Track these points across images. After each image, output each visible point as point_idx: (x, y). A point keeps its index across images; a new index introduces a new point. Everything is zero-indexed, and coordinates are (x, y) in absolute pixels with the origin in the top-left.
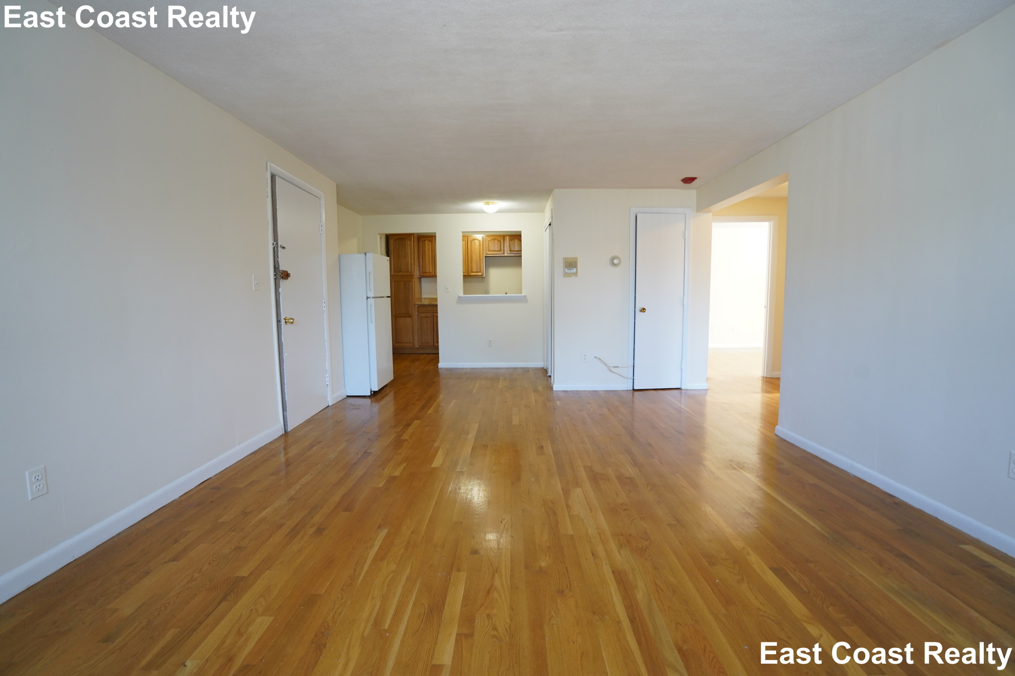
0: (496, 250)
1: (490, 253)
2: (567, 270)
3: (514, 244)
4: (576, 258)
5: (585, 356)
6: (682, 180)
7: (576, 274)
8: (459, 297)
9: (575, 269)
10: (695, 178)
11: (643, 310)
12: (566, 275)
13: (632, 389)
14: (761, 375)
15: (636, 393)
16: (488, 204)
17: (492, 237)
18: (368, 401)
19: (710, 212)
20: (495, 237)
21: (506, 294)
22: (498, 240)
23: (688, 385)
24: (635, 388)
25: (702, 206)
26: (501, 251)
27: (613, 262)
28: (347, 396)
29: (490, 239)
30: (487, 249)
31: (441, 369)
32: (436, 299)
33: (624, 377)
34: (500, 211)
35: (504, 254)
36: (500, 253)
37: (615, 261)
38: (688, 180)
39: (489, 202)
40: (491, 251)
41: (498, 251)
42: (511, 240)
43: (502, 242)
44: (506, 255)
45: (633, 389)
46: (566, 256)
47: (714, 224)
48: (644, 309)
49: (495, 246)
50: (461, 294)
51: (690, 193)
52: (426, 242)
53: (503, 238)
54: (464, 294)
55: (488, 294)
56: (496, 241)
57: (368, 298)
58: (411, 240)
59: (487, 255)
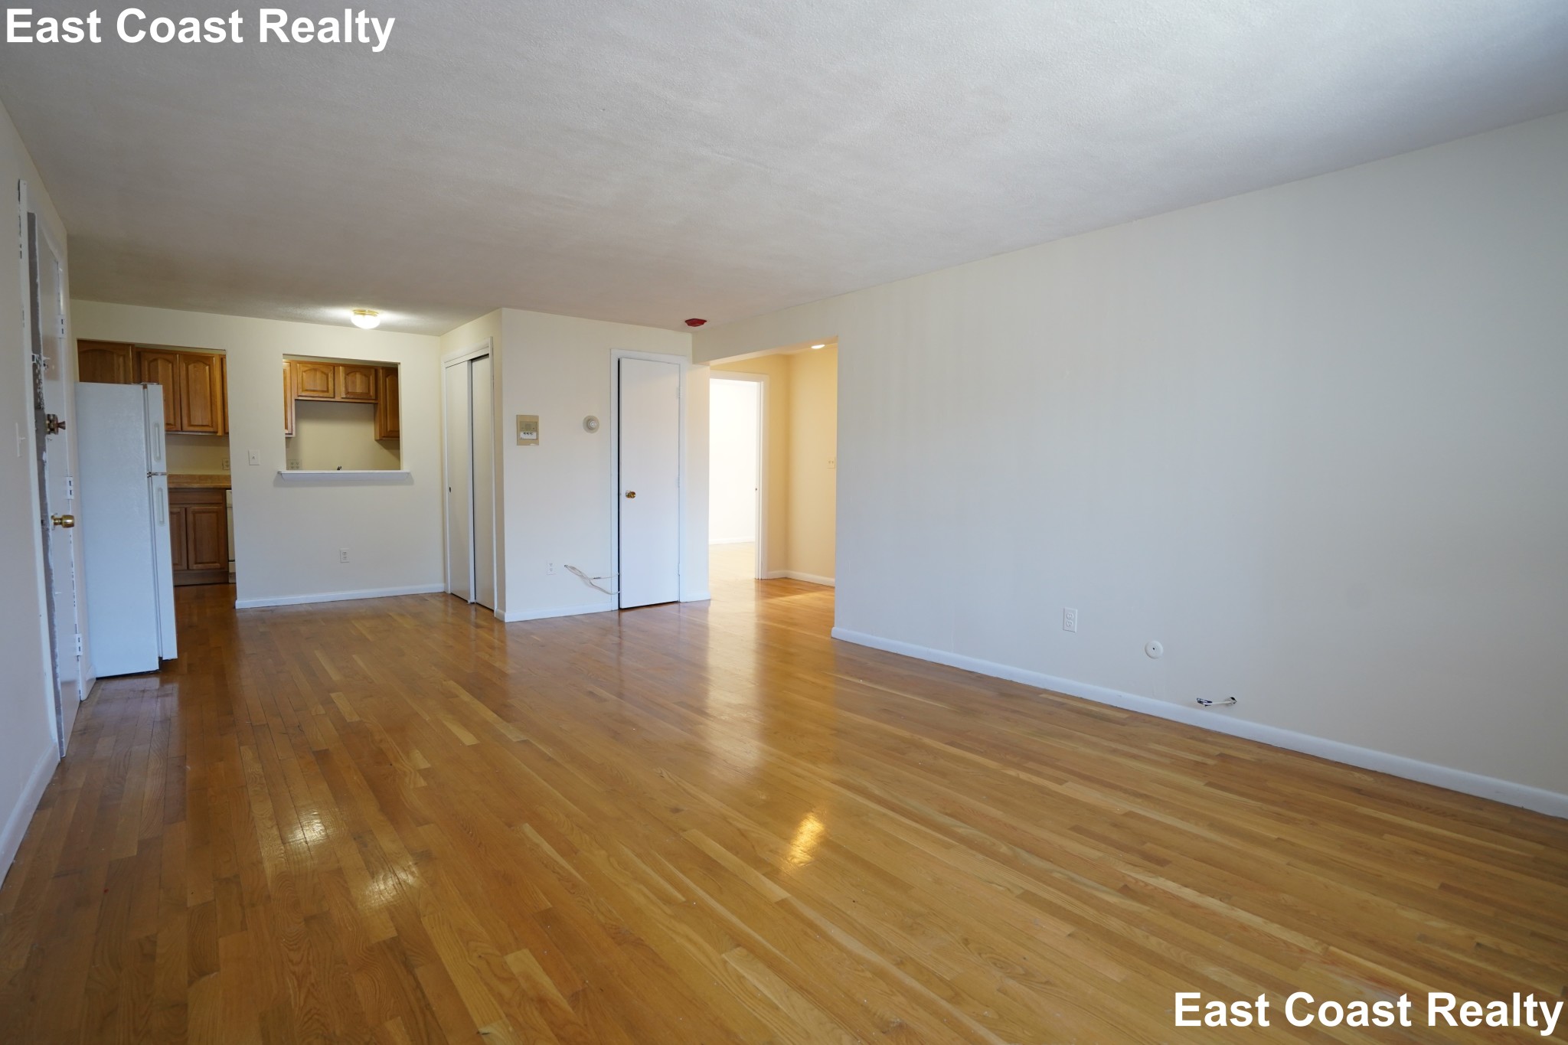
0: (318, 388)
1: (306, 395)
2: (522, 434)
3: (354, 383)
4: (537, 417)
5: (551, 564)
6: (686, 321)
7: (536, 441)
8: (279, 473)
9: (535, 434)
10: (705, 321)
11: (631, 495)
12: (521, 442)
13: (617, 608)
14: (754, 577)
15: (625, 614)
16: (363, 313)
17: (309, 365)
18: (155, 682)
19: (708, 365)
20: (317, 366)
21: (339, 469)
22: (323, 372)
23: (689, 595)
24: (623, 607)
25: (700, 357)
26: (327, 391)
27: (589, 424)
28: (98, 679)
29: (306, 369)
30: (300, 386)
31: (243, 610)
32: (228, 478)
33: (604, 591)
34: (384, 327)
35: (334, 398)
36: (325, 394)
37: (593, 424)
38: (694, 322)
39: (364, 311)
40: (307, 390)
41: (323, 391)
42: (347, 374)
43: (330, 375)
44: (337, 399)
45: (620, 609)
46: (519, 414)
47: (711, 380)
48: (634, 493)
49: (315, 382)
50: (284, 471)
51: (688, 337)
52: (159, 362)
53: (332, 368)
54: (288, 469)
55: (298, 468)
56: (319, 375)
57: (150, 475)
58: (125, 357)
59: (300, 398)
